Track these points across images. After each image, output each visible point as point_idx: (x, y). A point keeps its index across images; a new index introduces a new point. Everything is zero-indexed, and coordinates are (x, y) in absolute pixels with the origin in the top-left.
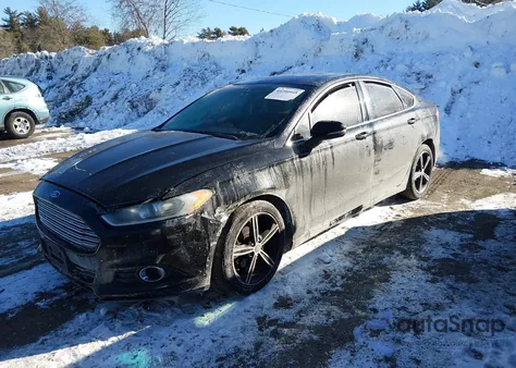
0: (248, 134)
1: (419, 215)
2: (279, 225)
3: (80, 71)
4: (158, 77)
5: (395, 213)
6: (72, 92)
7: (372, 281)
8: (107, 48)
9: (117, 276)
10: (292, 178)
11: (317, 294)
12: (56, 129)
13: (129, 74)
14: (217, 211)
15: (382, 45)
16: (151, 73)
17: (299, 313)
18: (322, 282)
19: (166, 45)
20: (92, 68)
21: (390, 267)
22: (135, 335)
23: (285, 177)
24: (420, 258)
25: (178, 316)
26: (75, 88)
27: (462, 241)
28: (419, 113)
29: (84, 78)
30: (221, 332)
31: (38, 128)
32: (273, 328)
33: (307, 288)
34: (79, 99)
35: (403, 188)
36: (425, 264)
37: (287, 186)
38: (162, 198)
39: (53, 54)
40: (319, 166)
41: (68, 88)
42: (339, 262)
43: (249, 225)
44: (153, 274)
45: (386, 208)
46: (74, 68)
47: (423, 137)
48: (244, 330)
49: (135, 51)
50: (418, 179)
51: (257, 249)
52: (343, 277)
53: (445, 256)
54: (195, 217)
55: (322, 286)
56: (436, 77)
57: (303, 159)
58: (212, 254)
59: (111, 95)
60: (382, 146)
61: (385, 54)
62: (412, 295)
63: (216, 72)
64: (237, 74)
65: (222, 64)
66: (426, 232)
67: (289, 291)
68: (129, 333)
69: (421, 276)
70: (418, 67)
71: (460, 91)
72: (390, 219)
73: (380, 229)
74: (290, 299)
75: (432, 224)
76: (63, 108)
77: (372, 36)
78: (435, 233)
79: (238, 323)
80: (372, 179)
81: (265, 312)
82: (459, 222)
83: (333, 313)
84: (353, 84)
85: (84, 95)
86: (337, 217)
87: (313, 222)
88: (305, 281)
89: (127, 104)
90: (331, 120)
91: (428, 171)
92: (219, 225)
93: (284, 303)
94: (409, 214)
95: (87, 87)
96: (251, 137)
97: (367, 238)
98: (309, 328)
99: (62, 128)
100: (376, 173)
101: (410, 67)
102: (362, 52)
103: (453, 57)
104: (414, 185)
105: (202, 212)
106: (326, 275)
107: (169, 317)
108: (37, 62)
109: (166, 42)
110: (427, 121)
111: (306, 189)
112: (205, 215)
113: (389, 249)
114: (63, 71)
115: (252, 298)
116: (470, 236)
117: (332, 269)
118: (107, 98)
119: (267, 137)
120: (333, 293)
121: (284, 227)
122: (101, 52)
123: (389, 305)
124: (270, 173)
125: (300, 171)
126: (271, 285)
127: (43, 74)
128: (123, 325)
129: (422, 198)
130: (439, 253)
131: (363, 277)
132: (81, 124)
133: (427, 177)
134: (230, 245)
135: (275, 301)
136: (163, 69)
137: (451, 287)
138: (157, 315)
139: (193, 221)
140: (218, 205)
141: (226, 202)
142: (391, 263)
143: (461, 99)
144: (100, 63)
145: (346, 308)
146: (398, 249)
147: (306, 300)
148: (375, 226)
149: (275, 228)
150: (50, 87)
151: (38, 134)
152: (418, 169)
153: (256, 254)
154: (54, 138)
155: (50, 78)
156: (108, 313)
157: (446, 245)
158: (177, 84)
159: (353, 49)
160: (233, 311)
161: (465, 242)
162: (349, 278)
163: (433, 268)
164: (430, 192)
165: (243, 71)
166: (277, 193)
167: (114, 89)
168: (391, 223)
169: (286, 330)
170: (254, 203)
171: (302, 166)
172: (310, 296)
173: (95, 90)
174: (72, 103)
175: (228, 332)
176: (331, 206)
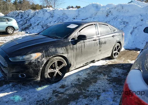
0: (59, 37)
1: (113, 64)
2: (65, 64)
3: (30, 16)
4: (50, 19)
5: (106, 63)
6: (27, 22)
7: (91, 82)
8: (38, 10)
9: (13, 75)
10: (69, 51)
11: (73, 85)
12: (21, 32)
13: (43, 18)
14: (43, 59)
15: (115, 13)
16: (49, 18)
17: (66, 90)
18: (76, 81)
19: (53, 10)
20: (33, 16)
21: (98, 78)
22: (17, 92)
23: (67, 50)
24: (108, 77)
25: (31, 88)
26: (27, 21)
27: (123, 72)
28: (117, 34)
29: (31, 18)
30: (41, 94)
31: (15, 32)
32: (56, 94)
33: (71, 83)
34: (28, 24)
35: (110, 55)
36: (109, 78)
37: (68, 53)
38: (26, 54)
39: (23, 11)
40: (79, 48)
41: (26, 21)
42: (84, 76)
43: (54, 63)
44: (23, 76)
45: (104, 61)
46: (28, 16)
47: (117, 41)
48: (48, 93)
49: (45, 12)
50: (115, 53)
51: (57, 71)
52: (83, 80)
53: (116, 76)
54: (36, 60)
55: (76, 83)
56: (130, 23)
57: (74, 46)
58: (40, 71)
59: (37, 24)
60: (102, 43)
61: (115, 16)
62: (101, 87)
63: (66, 19)
64: (72, 19)
65: (69, 16)
66: (113, 69)
67: (66, 83)
68: (15, 92)
69: (106, 82)
70: (125, 20)
71: (136, 28)
72: (104, 64)
73: (100, 67)
74: (65, 86)
75: (116, 67)
76: (24, 27)
77: (112, 10)
78: (116, 69)
79: (47, 92)
80: (98, 53)
81: (56, 89)
82: (125, 67)
83: (76, 91)
84: (95, 24)
85: (30, 23)
86: (86, 63)
87: (77, 64)
88: (71, 81)
89: (41, 26)
90: (83, 34)
91: (119, 51)
92: (43, 63)
93: (63, 87)
94: (110, 63)
95: (31, 21)
96: (59, 38)
97: (95, 69)
98: (67, 95)
99: (23, 32)
100: (100, 51)
101: (122, 20)
102: (109, 15)
103: (135, 17)
104: (113, 55)
105: (38, 59)
106: (79, 79)
107: (28, 88)
108: (19, 14)
109: (54, 9)
110: (119, 36)
111: (74, 54)
112: (39, 60)
113: (100, 73)
114: (25, 16)
115: (54, 85)
116: (126, 71)
117: (81, 78)
118: (36, 24)
119: (64, 38)
120: (78, 85)
121: (66, 64)
122: (36, 11)
123: (93, 90)
124: (62, 49)
125: (73, 49)
126: (61, 81)
127: (20, 17)
128: (15, 89)
129: (116, 59)
130: (114, 75)
131: (89, 81)
132: (28, 31)
133: (118, 53)
134: (47, 69)
135: (61, 86)
136: (52, 17)
137: (114, 86)
138: (25, 87)
139: (35, 62)
140: (43, 57)
141: (46, 57)
142: (99, 77)
143: (136, 30)
144: (35, 14)
145: (80, 90)
146: (103, 73)
147: (70, 86)
148: (99, 66)
149: (63, 65)
150: (21, 21)
151: (15, 33)
152: (115, 50)
153: (56, 72)
154: (19, 35)
155: (21, 18)
156: (12, 85)
157: (117, 73)
158: (55, 21)
159: (106, 14)
160: (47, 87)
161: (124, 73)
162: (85, 81)
163: (111, 80)
164: (119, 57)
165: (74, 19)
166: (64, 55)
167: (38, 22)
168: (104, 65)
169: (60, 95)
170: (56, 57)
171: (73, 48)
172: (71, 85)
173: (33, 22)
174: (26, 25)
175: (43, 94)
176: (84, 59)
